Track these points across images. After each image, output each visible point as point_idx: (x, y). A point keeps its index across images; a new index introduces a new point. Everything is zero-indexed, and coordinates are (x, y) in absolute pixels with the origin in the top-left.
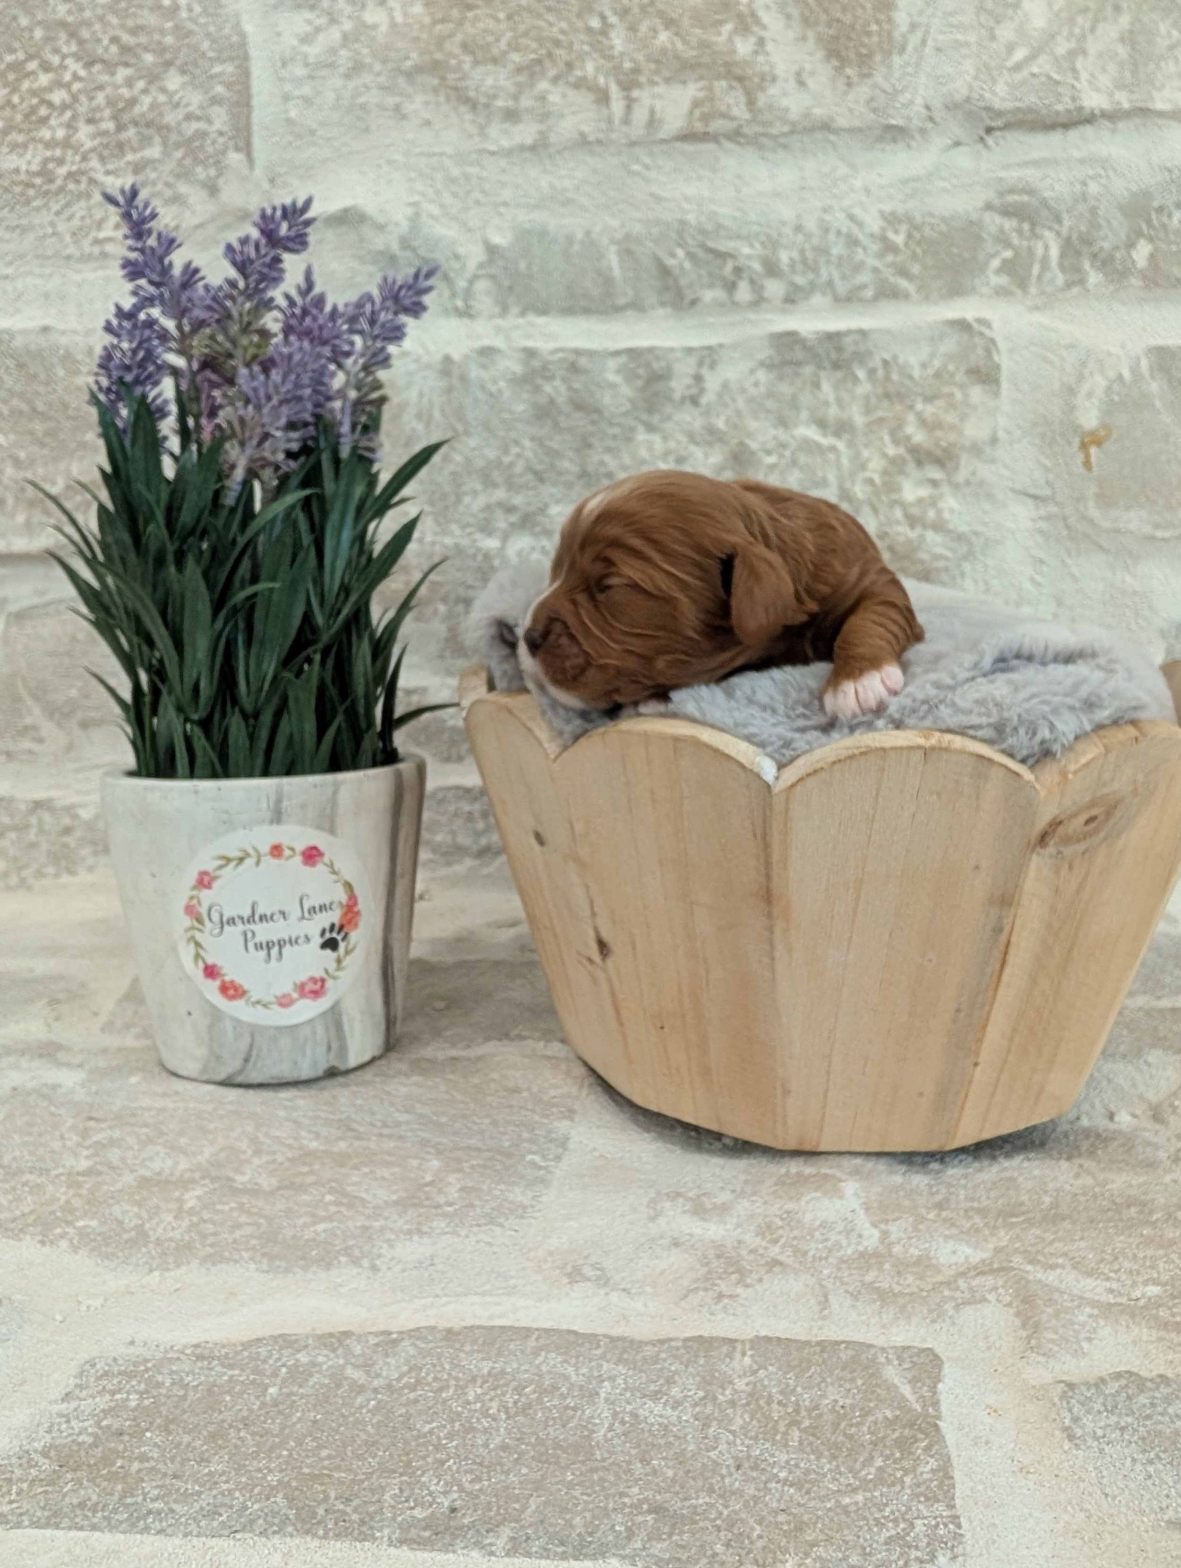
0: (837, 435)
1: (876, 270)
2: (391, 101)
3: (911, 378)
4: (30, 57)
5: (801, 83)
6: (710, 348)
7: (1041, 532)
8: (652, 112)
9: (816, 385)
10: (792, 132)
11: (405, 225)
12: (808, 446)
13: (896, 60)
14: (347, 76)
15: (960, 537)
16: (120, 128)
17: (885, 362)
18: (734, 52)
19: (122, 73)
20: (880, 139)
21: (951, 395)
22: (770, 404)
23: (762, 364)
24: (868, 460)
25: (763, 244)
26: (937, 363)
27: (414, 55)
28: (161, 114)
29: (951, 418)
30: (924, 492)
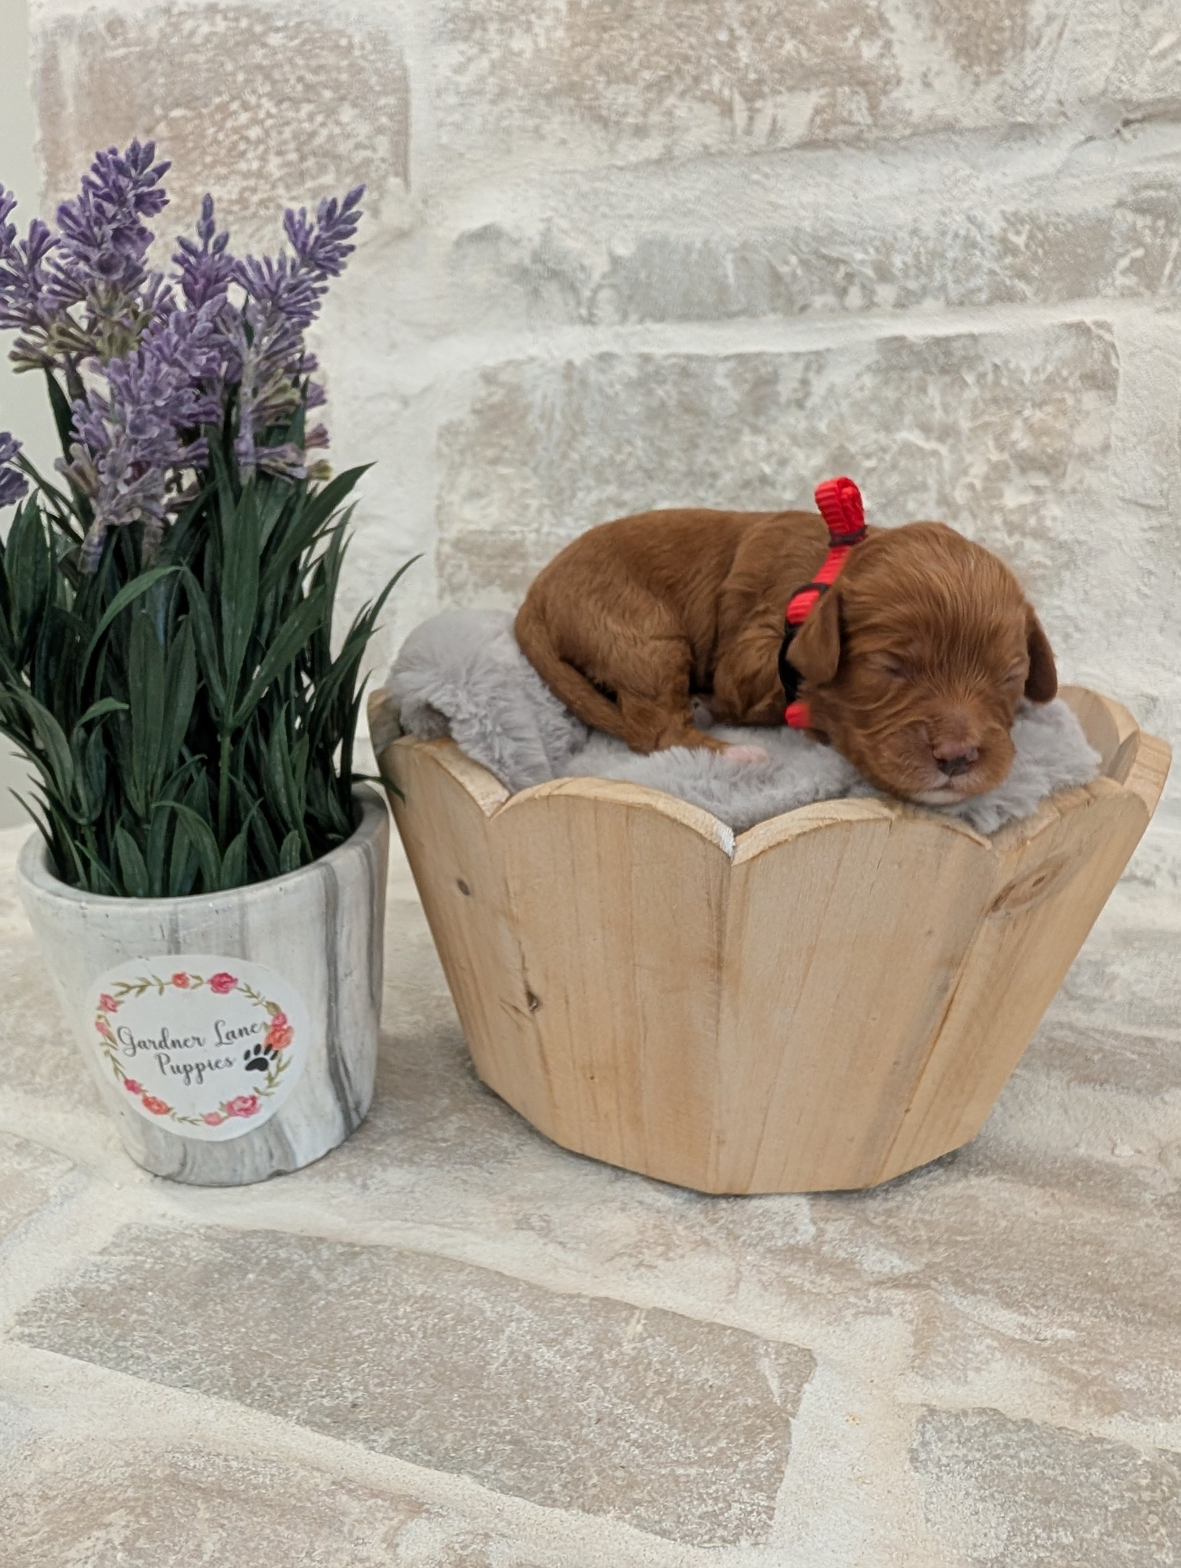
0: (941, 439)
1: (992, 272)
2: (531, 123)
3: (1022, 383)
4: (233, 99)
5: (927, 85)
6: (817, 353)
7: (1151, 542)
8: (774, 121)
9: (922, 389)
10: (913, 134)
11: (537, 239)
12: (909, 450)
13: (1029, 55)
14: (493, 102)
15: (1062, 546)
16: (303, 158)
17: (996, 367)
18: (860, 57)
19: (306, 108)
20: (1006, 138)
21: (1063, 400)
22: (874, 408)
23: (869, 368)
24: (971, 465)
25: (877, 249)
26: (1050, 368)
27: (553, 79)
28: (335, 146)
29: (1061, 425)
30: (1027, 499)
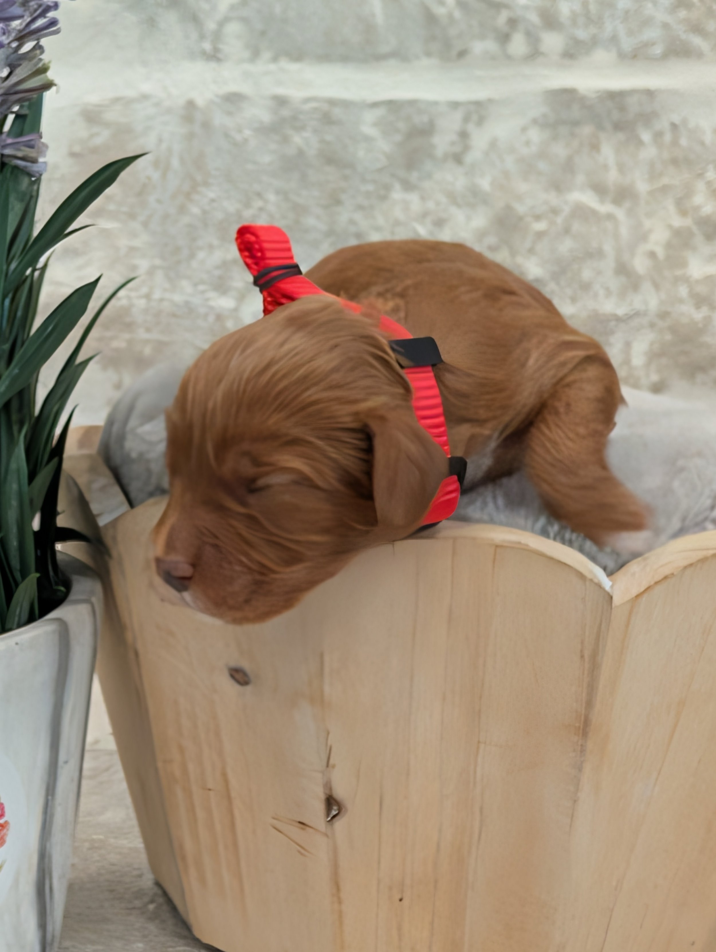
0: (617, 202)
6: (478, 104)
9: (595, 147)
12: (584, 213)
17: (674, 126)
23: (535, 121)
24: (651, 230)
